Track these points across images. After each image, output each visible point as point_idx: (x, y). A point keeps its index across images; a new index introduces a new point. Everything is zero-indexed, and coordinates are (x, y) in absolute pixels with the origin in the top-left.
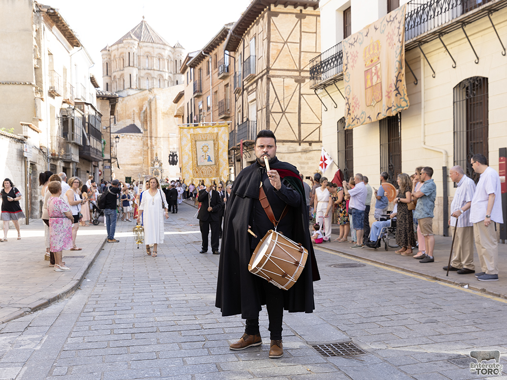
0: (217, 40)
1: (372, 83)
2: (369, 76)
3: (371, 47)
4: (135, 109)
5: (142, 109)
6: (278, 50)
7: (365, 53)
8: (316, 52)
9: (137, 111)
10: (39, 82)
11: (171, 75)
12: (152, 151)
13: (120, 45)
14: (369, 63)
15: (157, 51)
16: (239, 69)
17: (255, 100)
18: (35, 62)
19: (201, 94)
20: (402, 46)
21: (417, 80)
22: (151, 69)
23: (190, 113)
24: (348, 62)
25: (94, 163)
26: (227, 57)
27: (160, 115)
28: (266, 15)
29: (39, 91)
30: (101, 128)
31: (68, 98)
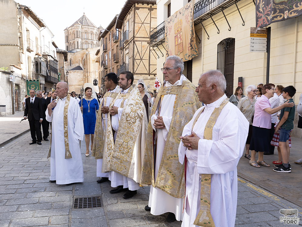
0: (113, 23)
1: (178, 43)
2: (177, 39)
3: (178, 23)
4: (80, 58)
5: (83, 58)
6: (139, 27)
7: (175, 27)
10: (21, 44)
11: (97, 42)
12: (87, 79)
13: (73, 27)
14: (176, 32)
15: (91, 30)
16: (122, 38)
17: (128, 53)
18: (19, 34)
19: (106, 50)
20: (192, 22)
21: (200, 41)
22: (88, 39)
23: (102, 60)
24: (167, 32)
25: (55, 84)
26: (117, 32)
27: (91, 62)
28: (133, 9)
29: (21, 49)
30: (58, 67)
31: (38, 52)
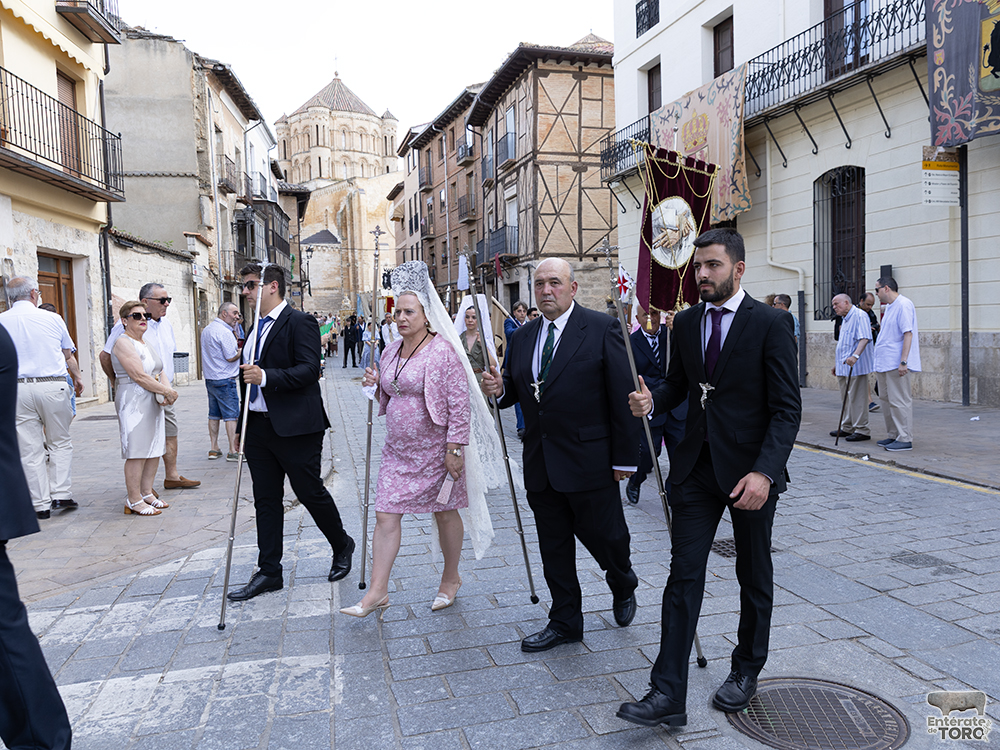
3: (694, 123)
4: (327, 208)
5: (339, 208)
6: (549, 124)
7: (685, 131)
8: (602, 128)
9: (331, 211)
10: (205, 172)
11: (379, 159)
12: (355, 268)
13: (304, 115)
14: (691, 145)
15: (358, 123)
16: (490, 152)
17: (515, 196)
18: (198, 143)
19: (430, 187)
20: (740, 124)
21: (760, 170)
22: (349, 150)
23: (414, 214)
26: (470, 135)
27: (364, 217)
28: (530, 74)
29: (205, 185)
30: (288, 237)
31: (244, 194)
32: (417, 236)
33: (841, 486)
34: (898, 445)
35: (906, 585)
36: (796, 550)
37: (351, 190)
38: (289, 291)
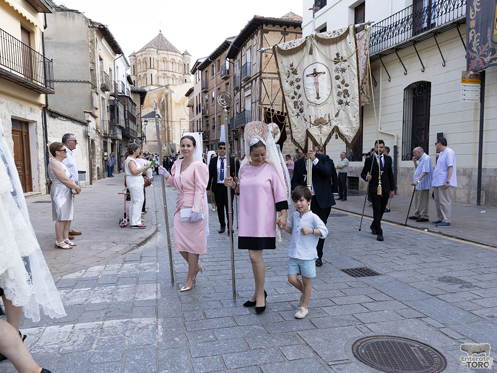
0: (220, 50)
4: (155, 100)
5: (161, 100)
6: (268, 59)
9: (157, 101)
10: (94, 80)
11: (181, 75)
12: (168, 131)
13: (144, 52)
15: (171, 57)
16: (238, 72)
17: (250, 95)
18: (90, 65)
19: (207, 90)
20: (367, 58)
21: (376, 83)
22: (167, 71)
23: (198, 104)
25: (130, 140)
26: (227, 63)
27: (174, 105)
28: (259, 32)
29: (94, 87)
30: (135, 115)
31: (113, 92)
32: (200, 115)
33: (413, 244)
34: (443, 224)
35: (446, 293)
36: (389, 274)
37: (167, 91)
38: (136, 142)
